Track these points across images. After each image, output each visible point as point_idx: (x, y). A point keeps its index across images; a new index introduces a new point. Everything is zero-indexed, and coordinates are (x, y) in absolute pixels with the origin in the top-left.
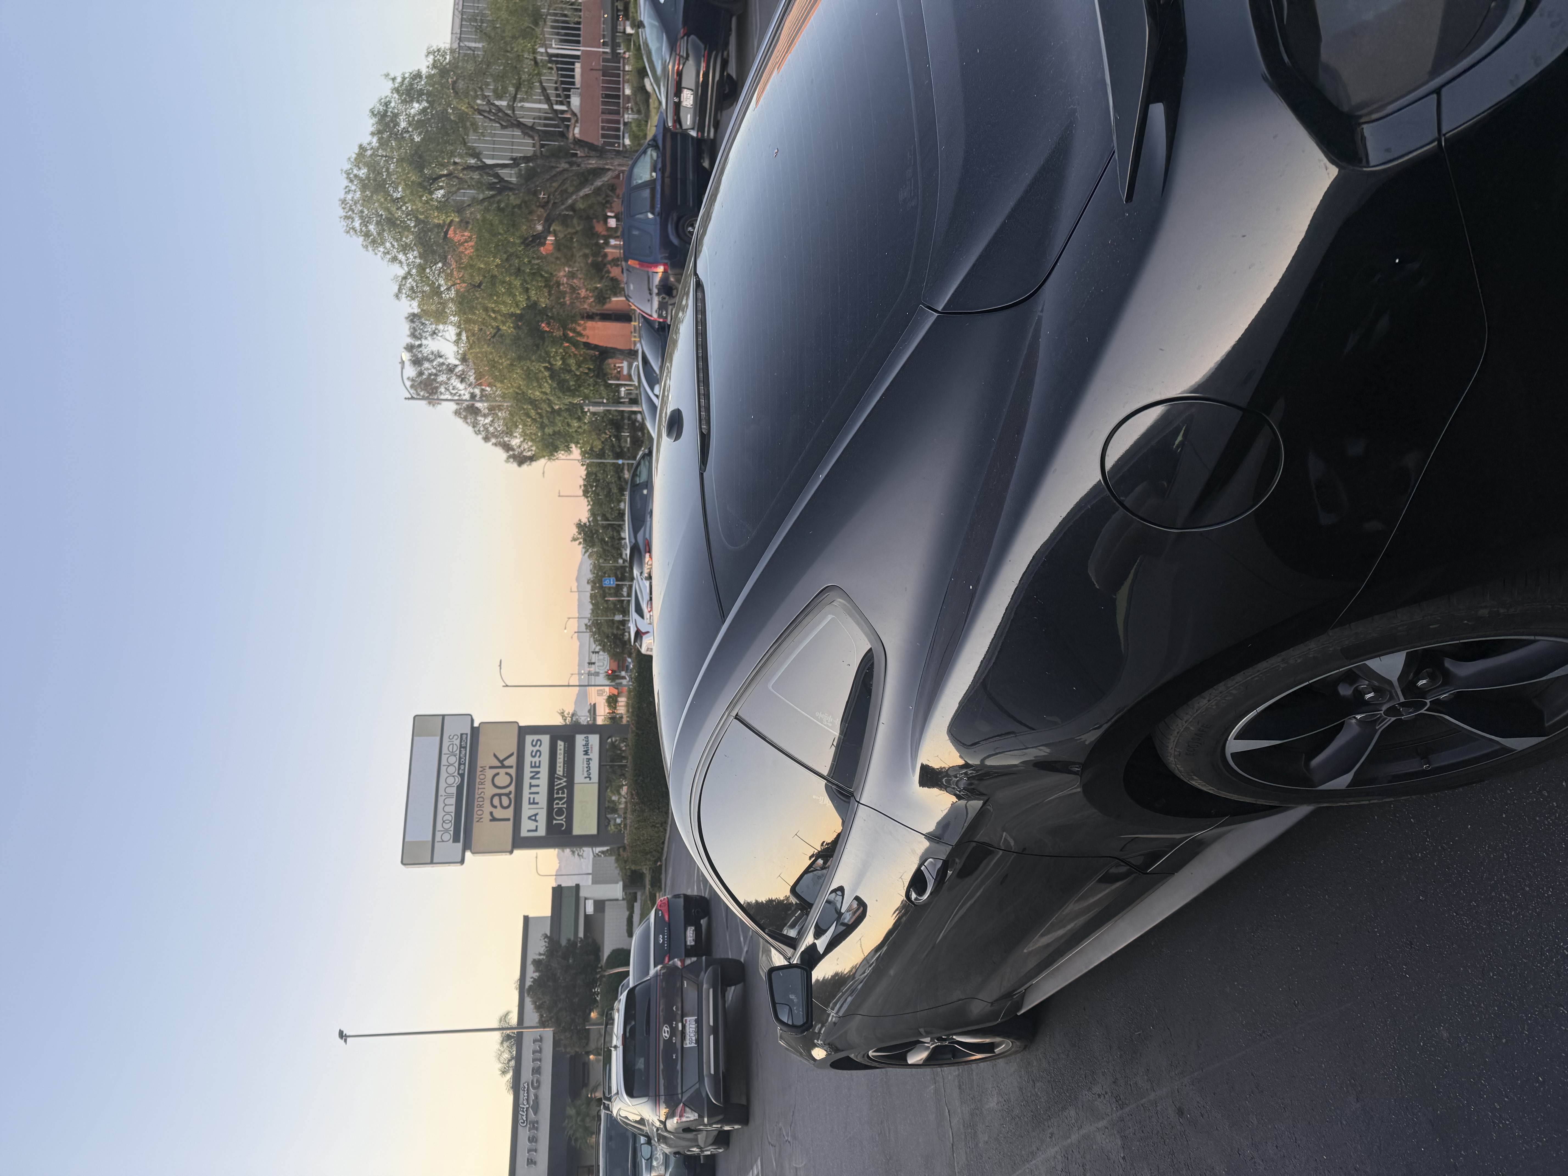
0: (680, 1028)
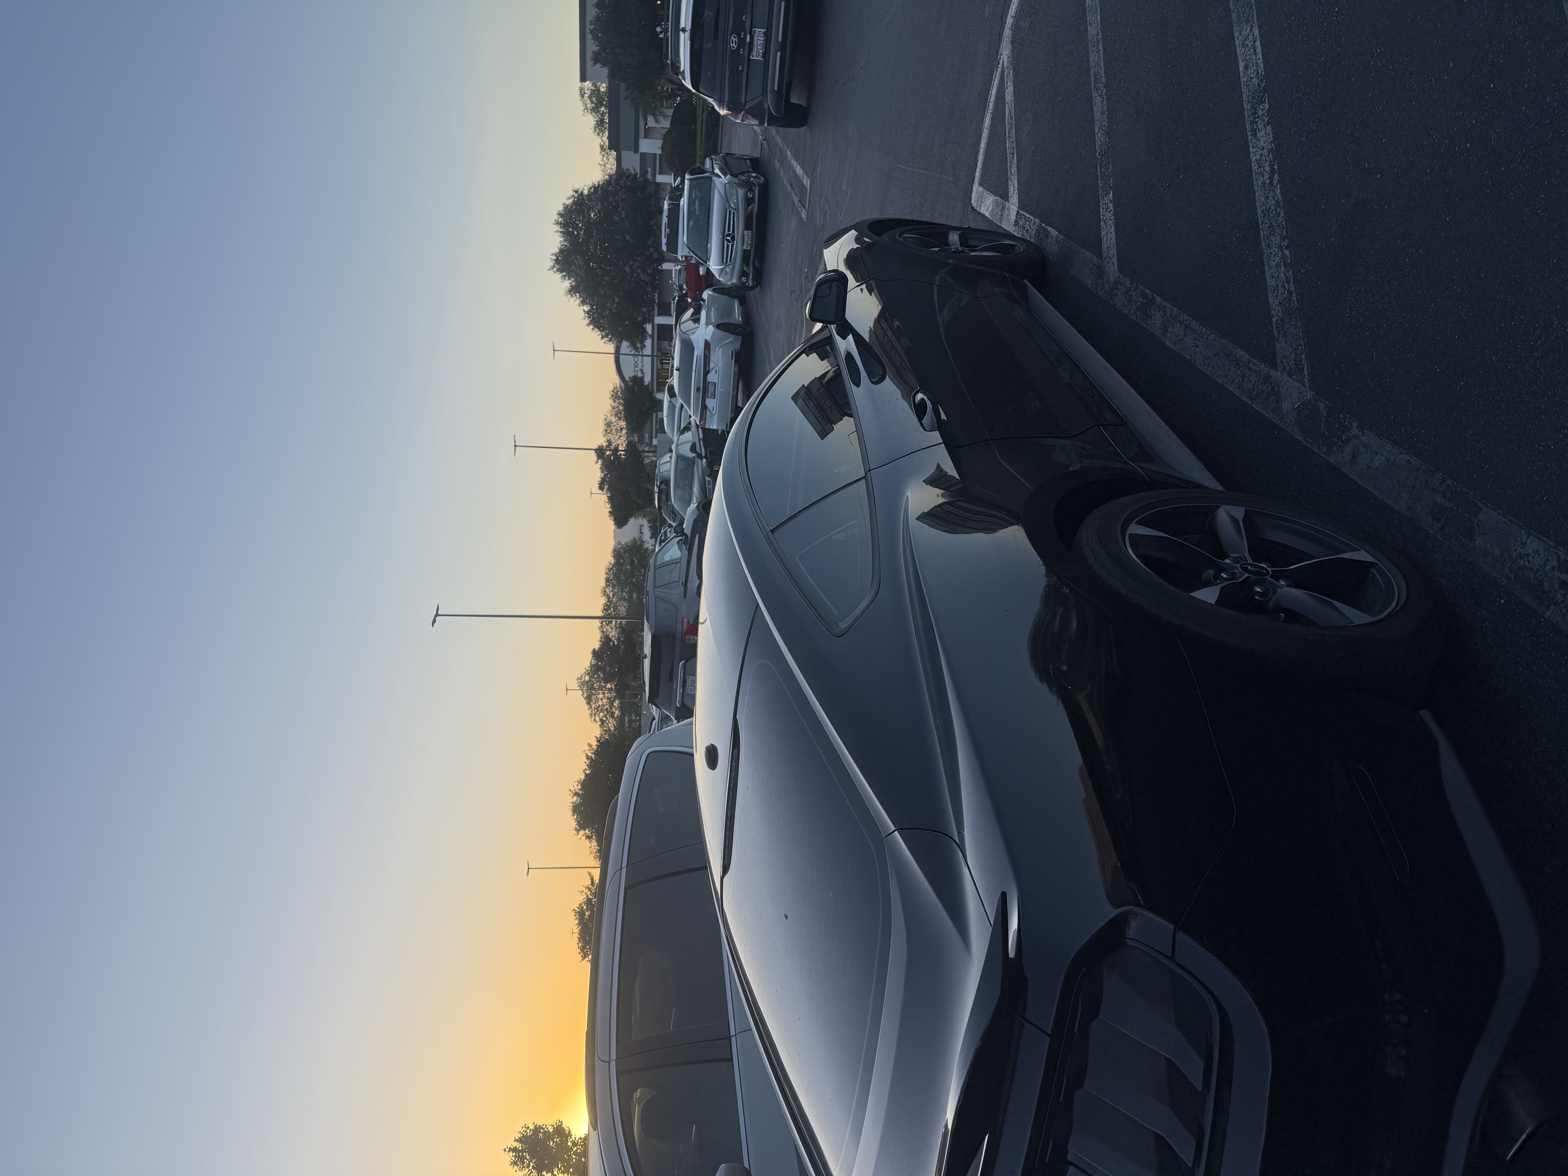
0: (748, 40)
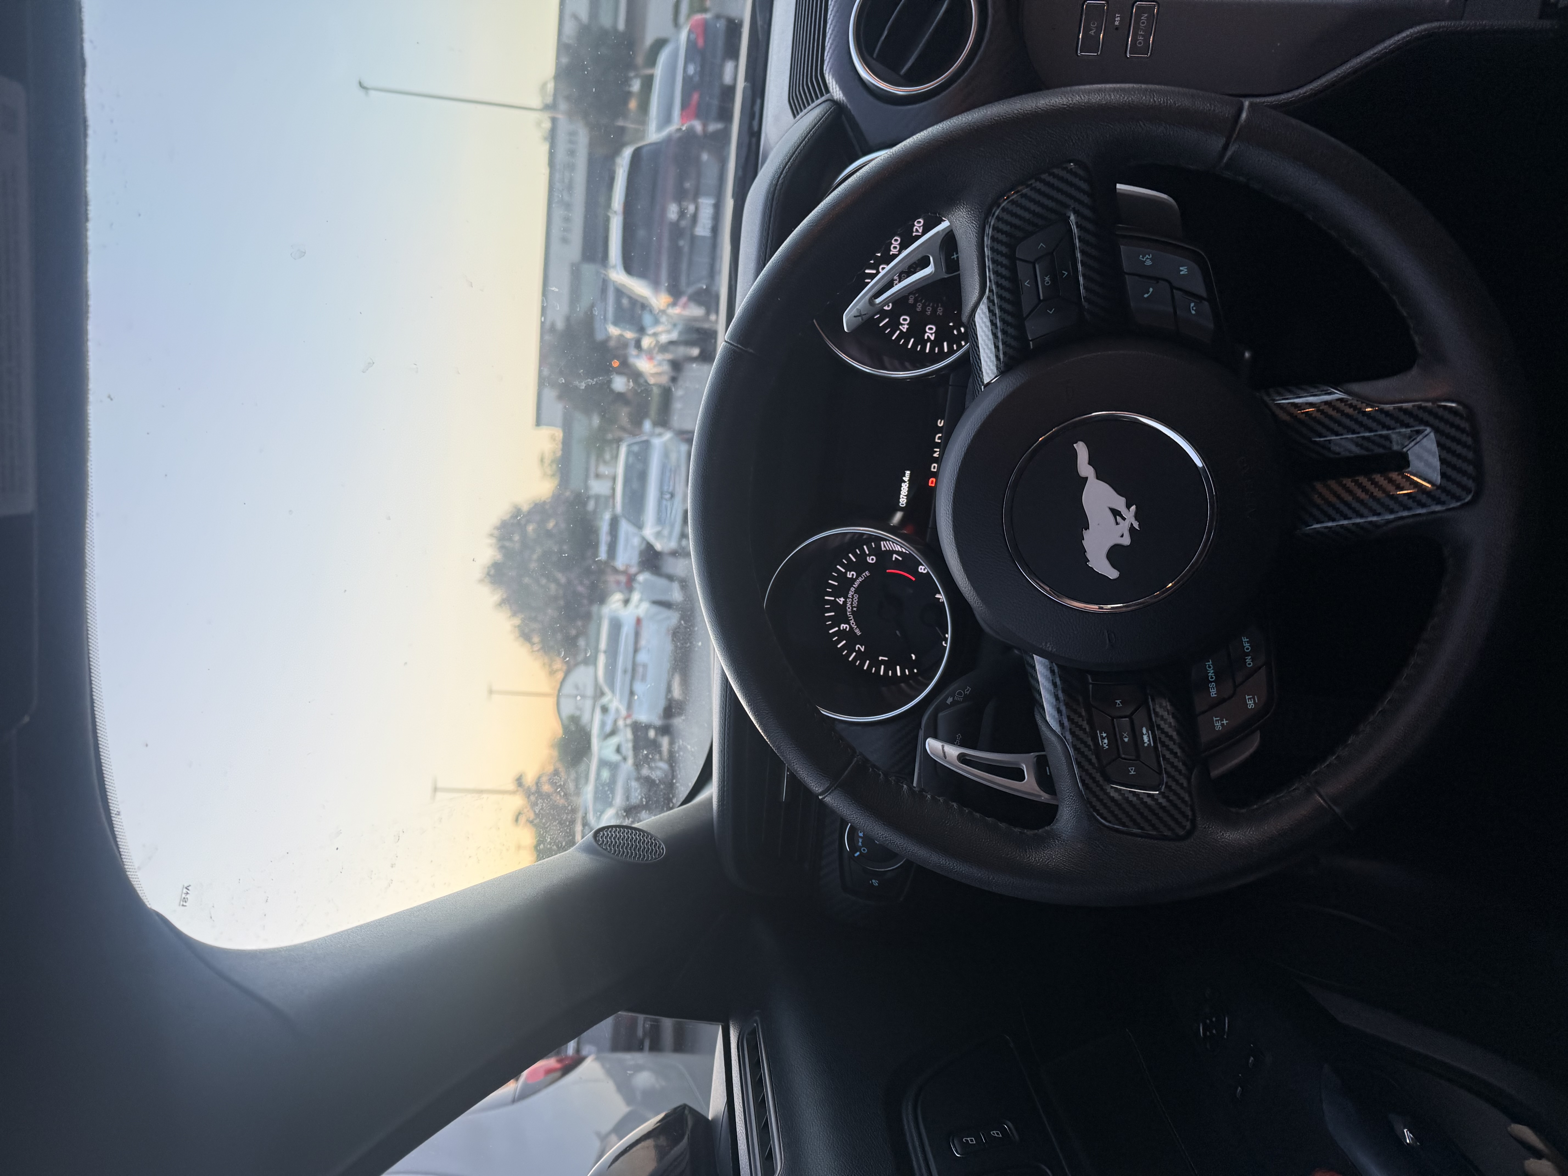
0: (692, 210)
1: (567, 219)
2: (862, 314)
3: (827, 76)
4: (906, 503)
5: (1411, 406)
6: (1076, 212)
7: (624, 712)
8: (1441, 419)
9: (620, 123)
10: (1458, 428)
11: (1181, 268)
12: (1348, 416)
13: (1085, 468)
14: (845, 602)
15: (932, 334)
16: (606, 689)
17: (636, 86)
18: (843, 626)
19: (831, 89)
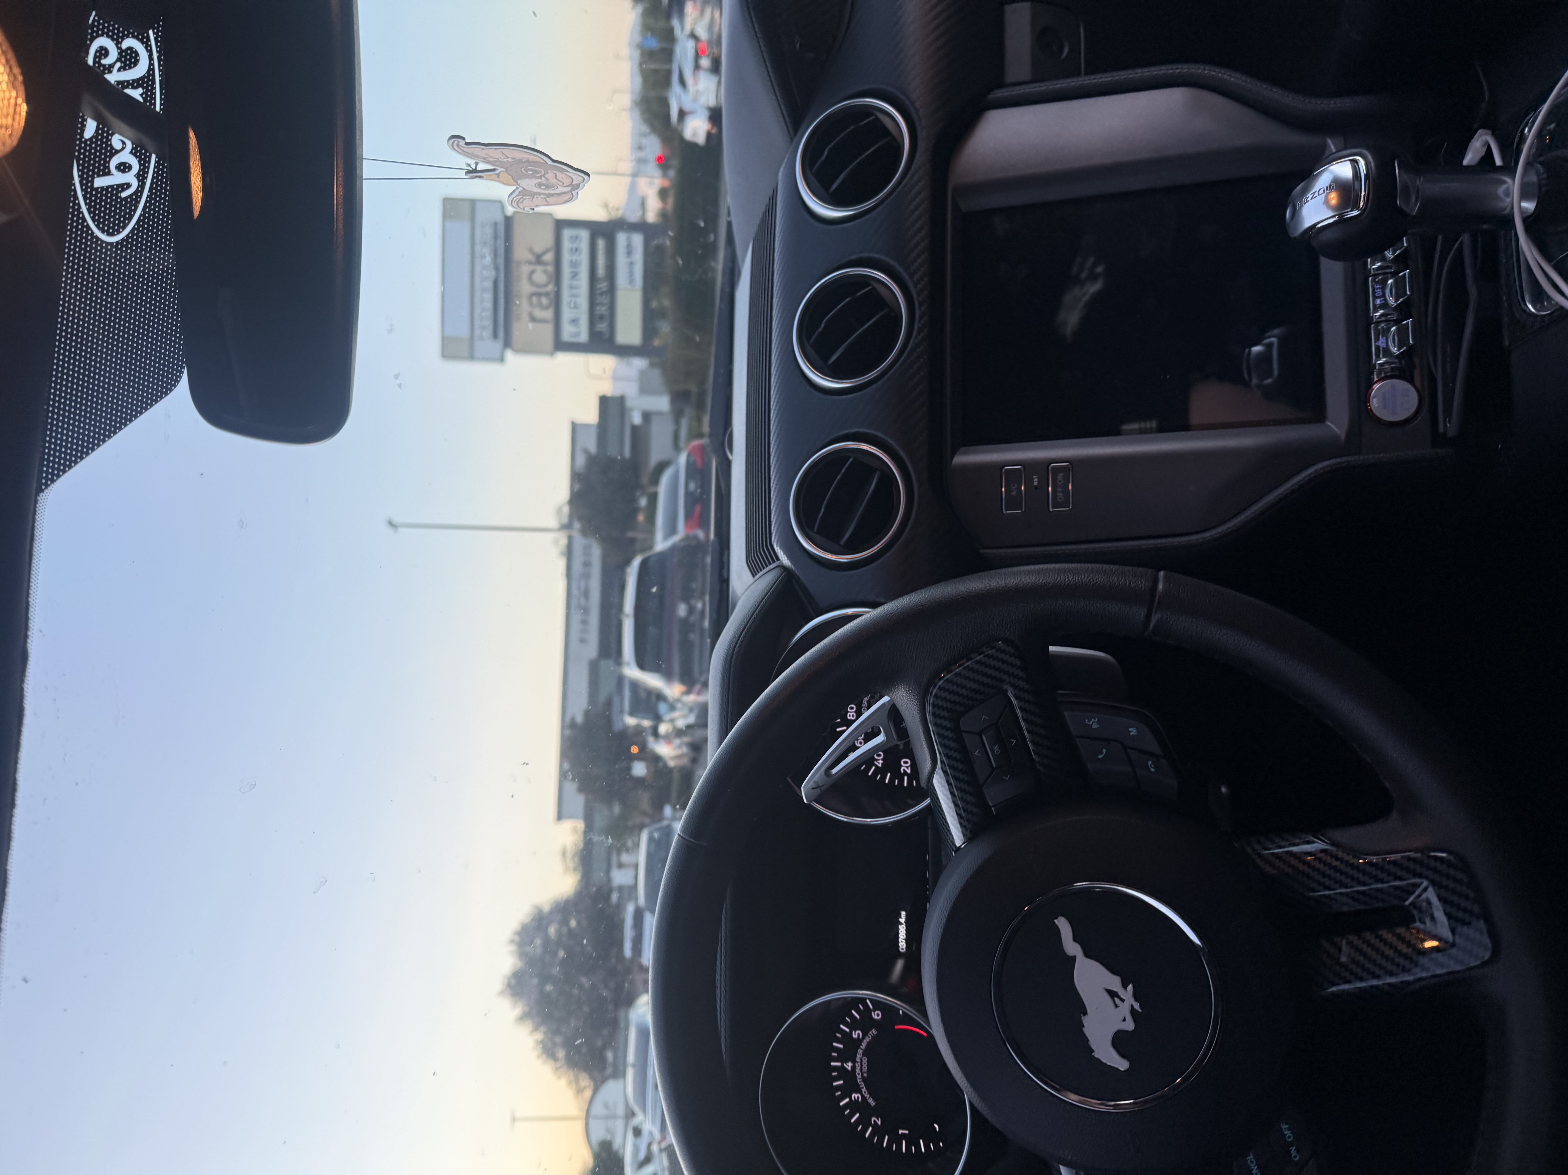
1: (584, 622)
2: (820, 785)
3: (775, 546)
4: (906, 948)
5: (1399, 857)
6: (1013, 685)
7: (657, 1135)
8: (1436, 870)
9: (630, 534)
10: (1455, 880)
11: (1130, 729)
12: (1335, 869)
13: (1071, 947)
14: (854, 1068)
15: (907, 767)
16: (637, 1109)
17: (643, 502)
18: (855, 1096)
19: (780, 557)
